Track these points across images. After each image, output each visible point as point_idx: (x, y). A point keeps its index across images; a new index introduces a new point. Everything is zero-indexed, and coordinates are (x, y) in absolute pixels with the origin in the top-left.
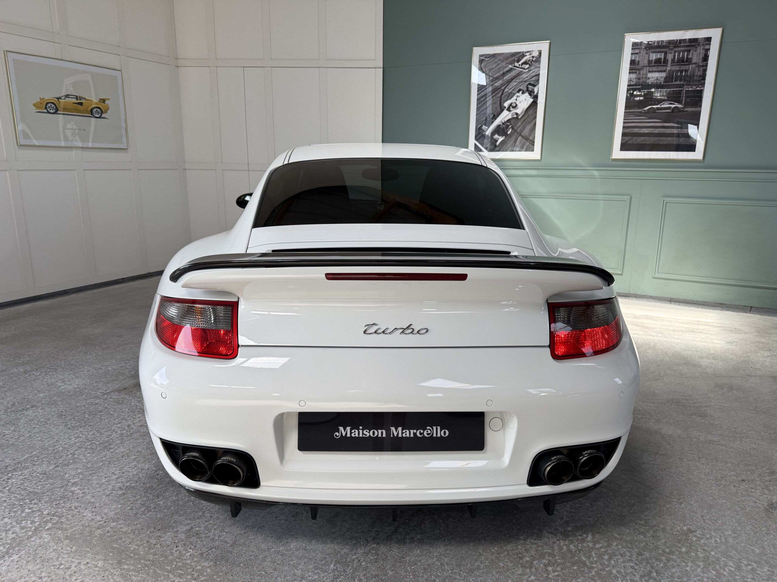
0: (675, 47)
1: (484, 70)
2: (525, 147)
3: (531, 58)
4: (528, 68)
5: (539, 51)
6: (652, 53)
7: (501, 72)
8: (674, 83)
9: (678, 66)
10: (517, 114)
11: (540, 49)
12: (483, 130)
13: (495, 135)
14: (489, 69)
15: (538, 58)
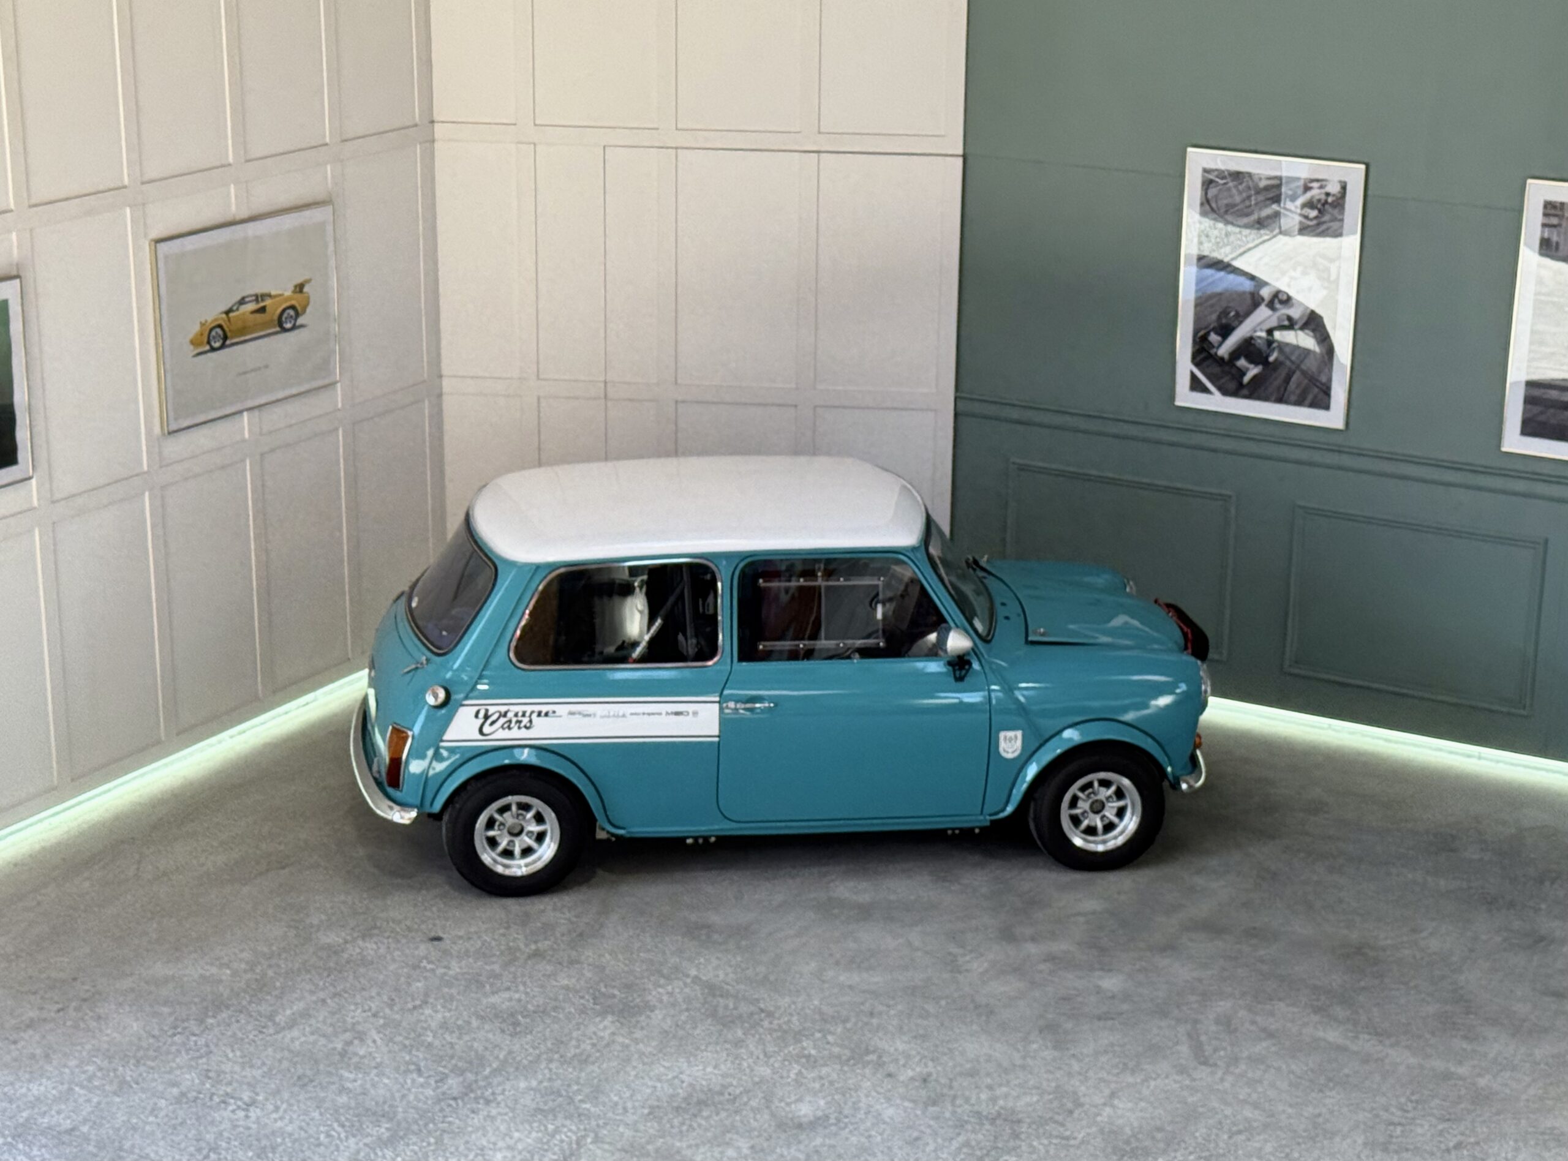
1: (1214, 205)
2: (1310, 397)
3: (1323, 197)
4: (1316, 218)
5: (1340, 182)
7: (1255, 217)
10: (1289, 318)
11: (1343, 179)
12: (1210, 343)
13: (1238, 358)
14: (1227, 205)
15: (1338, 199)
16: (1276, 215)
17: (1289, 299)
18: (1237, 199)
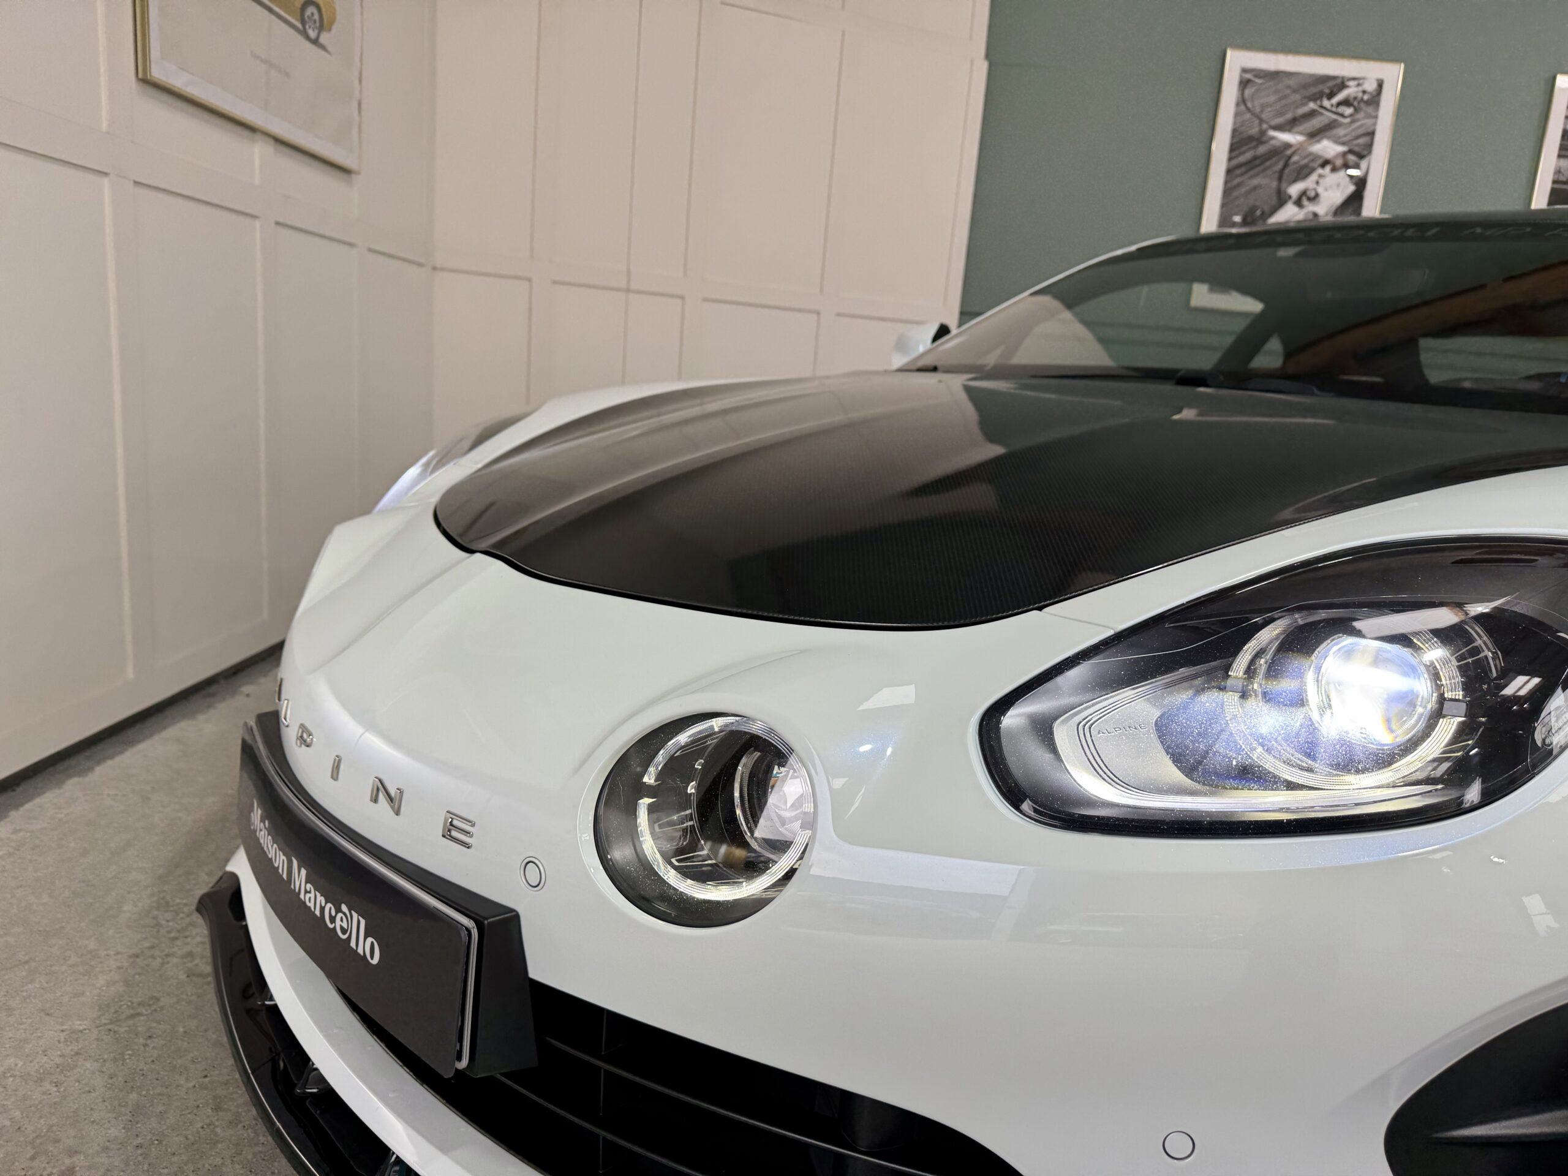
1: (1249, 105)
3: (1360, 95)
4: (1351, 115)
5: (1377, 81)
7: (1289, 116)
11: (1380, 76)
14: (1263, 105)
15: (1373, 97)
16: (1312, 114)
17: (1317, 195)
18: (1272, 99)
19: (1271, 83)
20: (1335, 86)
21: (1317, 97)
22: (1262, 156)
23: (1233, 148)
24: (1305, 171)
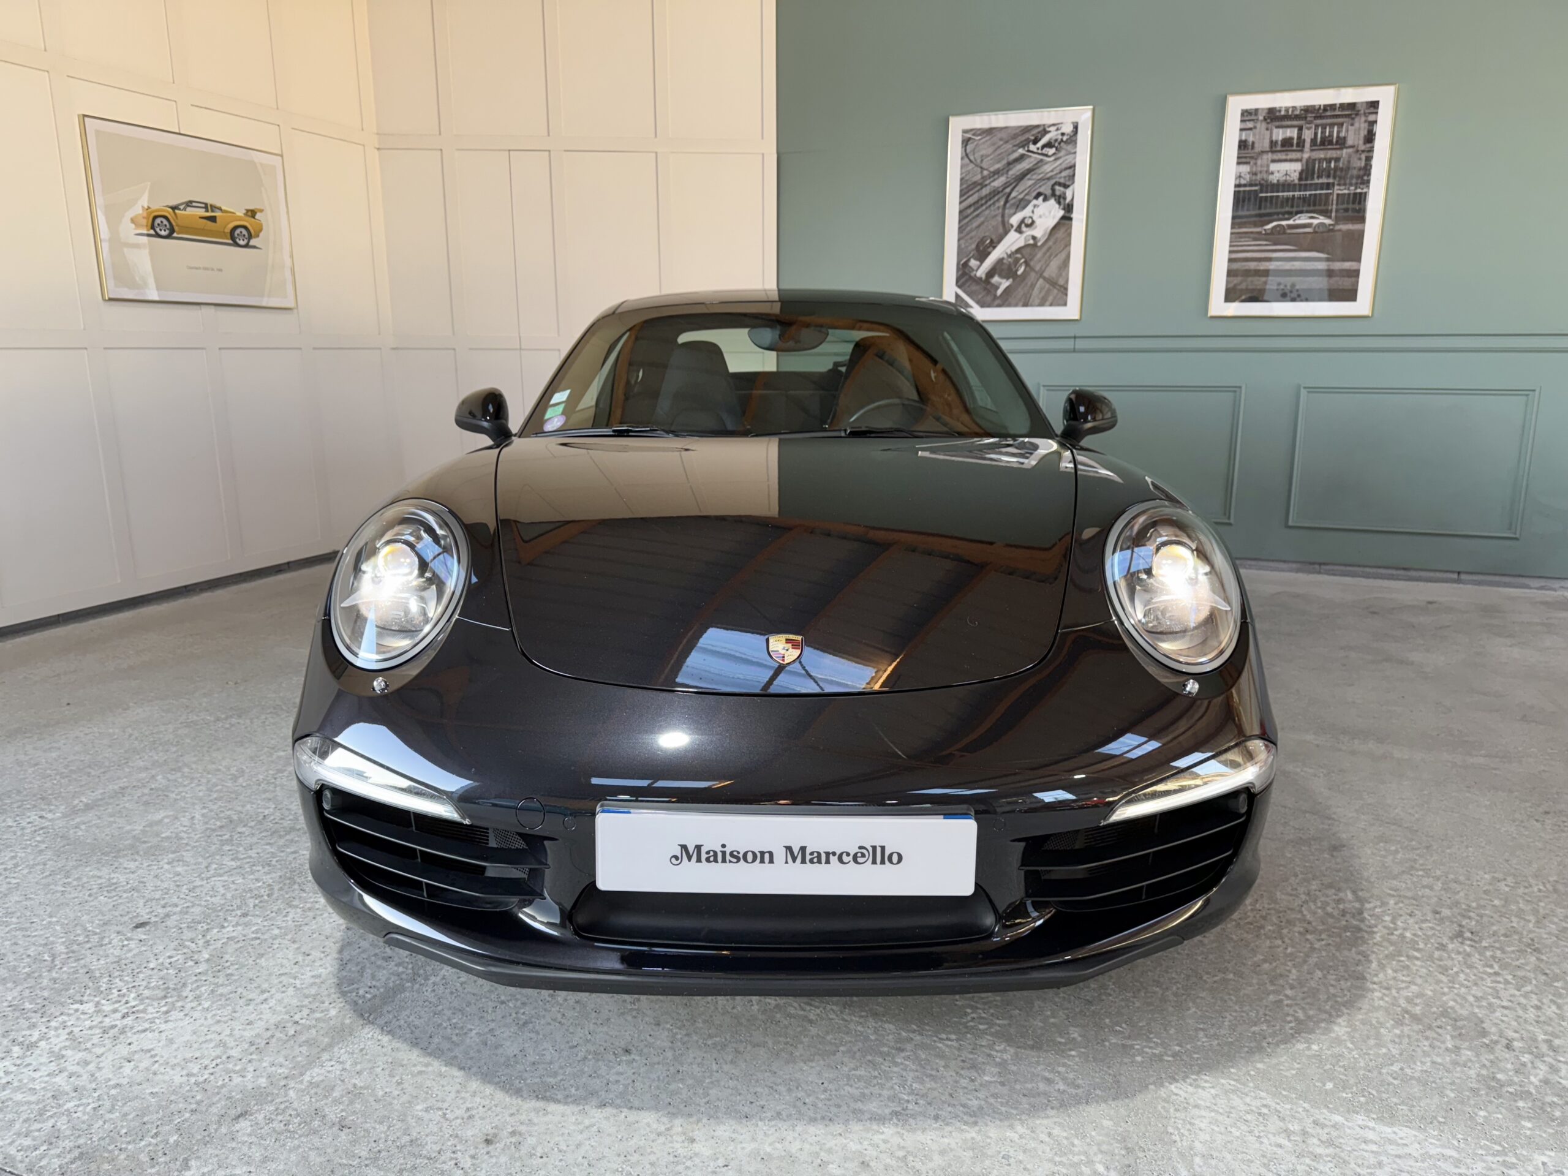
0: (1316, 118)
1: (972, 158)
2: (1050, 298)
3: (1060, 137)
4: (1054, 154)
5: (1073, 123)
6: (1278, 127)
7: (1004, 162)
8: (1316, 181)
9: (1322, 152)
10: (1034, 238)
11: (1075, 120)
12: (971, 267)
13: (993, 276)
14: (982, 156)
15: (1071, 137)
16: (1022, 157)
17: (1033, 222)
18: (990, 150)
19: (988, 138)
20: (1039, 132)
21: (1024, 144)
22: (986, 196)
23: (962, 194)
24: (1023, 204)
